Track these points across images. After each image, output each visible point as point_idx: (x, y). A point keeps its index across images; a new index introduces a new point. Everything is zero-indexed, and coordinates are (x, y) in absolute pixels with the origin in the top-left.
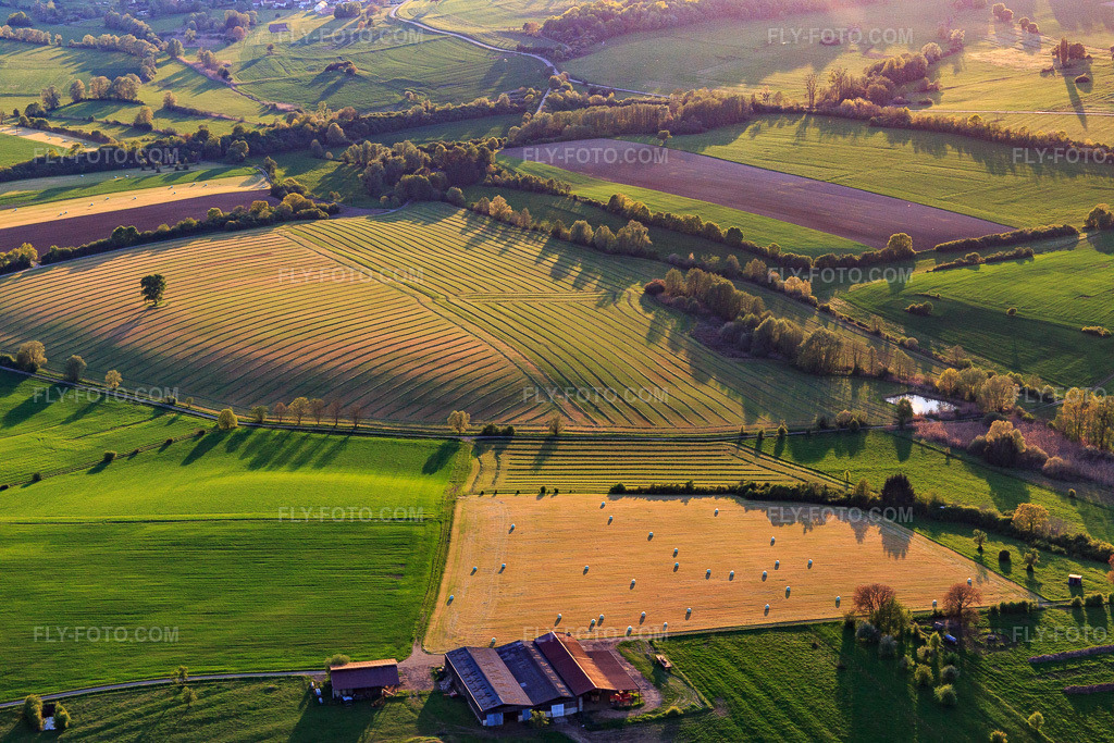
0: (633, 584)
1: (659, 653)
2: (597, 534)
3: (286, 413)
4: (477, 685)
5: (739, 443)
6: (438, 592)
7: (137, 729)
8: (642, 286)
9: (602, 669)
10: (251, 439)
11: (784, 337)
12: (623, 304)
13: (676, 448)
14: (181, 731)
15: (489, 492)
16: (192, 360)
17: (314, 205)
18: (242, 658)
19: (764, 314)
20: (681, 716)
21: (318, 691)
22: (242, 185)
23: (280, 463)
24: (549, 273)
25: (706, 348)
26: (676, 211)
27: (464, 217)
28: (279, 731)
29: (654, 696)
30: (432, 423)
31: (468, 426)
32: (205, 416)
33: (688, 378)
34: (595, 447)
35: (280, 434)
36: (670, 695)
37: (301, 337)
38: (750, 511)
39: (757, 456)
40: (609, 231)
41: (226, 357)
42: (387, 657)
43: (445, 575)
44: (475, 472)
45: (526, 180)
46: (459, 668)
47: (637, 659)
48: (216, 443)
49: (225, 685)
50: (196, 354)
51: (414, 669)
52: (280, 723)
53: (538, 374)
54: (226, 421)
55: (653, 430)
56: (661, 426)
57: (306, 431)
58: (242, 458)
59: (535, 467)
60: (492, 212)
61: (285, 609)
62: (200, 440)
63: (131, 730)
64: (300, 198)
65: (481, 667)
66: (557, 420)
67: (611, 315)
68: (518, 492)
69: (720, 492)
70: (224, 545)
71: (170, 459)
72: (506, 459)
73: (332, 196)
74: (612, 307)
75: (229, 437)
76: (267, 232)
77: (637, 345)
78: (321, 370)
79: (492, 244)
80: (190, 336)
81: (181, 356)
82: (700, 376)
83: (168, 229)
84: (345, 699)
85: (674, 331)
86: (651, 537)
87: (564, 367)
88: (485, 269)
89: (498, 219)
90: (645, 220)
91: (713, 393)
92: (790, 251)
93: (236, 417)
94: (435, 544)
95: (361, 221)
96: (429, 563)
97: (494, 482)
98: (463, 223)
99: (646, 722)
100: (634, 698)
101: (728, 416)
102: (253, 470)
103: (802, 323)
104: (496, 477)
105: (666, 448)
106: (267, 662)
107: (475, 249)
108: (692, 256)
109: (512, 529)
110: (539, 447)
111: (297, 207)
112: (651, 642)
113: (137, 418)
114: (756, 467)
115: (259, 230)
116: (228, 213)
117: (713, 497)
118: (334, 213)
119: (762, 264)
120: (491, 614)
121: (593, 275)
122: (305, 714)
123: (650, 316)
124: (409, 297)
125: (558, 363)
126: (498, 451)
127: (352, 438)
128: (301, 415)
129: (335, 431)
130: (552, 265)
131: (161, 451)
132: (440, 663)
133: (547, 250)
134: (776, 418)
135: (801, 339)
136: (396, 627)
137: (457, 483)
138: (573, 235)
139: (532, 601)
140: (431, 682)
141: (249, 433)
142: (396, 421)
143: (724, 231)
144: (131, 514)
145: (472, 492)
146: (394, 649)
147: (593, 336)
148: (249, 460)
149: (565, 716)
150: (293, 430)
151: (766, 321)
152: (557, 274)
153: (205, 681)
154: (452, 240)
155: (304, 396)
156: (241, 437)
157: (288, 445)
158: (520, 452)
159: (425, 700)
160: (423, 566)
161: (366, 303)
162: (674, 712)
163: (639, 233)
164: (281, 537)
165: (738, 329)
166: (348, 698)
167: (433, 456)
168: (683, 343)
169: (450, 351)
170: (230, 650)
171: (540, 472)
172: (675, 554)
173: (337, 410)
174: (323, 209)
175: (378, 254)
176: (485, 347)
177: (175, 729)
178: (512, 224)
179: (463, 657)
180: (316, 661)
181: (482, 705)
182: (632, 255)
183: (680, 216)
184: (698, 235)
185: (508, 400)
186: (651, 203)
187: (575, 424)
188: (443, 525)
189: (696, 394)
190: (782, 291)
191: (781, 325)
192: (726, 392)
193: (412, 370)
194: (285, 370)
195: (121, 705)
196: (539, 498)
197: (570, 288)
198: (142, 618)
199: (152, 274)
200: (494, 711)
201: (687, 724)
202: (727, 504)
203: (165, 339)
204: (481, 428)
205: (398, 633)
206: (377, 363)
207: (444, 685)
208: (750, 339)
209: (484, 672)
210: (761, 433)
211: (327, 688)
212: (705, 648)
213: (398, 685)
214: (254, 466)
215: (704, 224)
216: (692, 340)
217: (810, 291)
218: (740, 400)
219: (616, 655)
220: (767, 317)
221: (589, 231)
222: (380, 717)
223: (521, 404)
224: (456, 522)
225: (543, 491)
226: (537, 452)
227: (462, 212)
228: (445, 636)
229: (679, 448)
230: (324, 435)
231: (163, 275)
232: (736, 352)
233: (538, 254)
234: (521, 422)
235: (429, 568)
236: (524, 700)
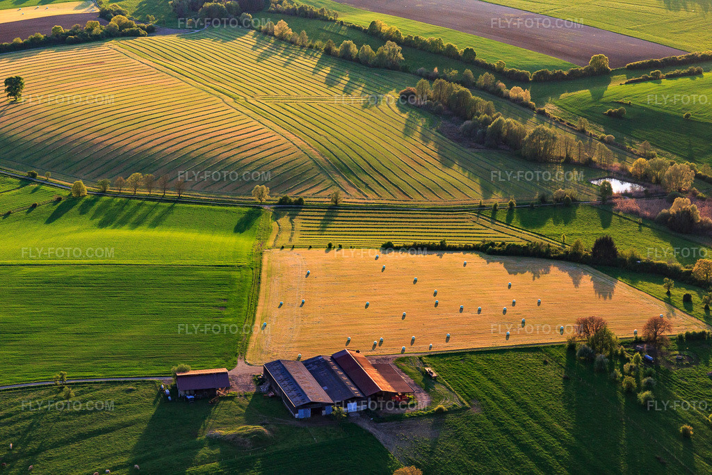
0: (404, 316)
1: (427, 366)
2: (373, 279)
3: (124, 185)
4: (290, 387)
5: (478, 213)
6: (254, 320)
7: (29, 418)
8: (397, 92)
9: (385, 377)
10: (98, 204)
11: (510, 132)
12: (383, 106)
13: (430, 216)
14: (64, 420)
15: (288, 247)
16: (48, 143)
17: (135, 25)
18: (107, 367)
19: (494, 115)
20: (446, 413)
21: (167, 391)
22: (77, 8)
23: (122, 223)
24: (324, 81)
25: (450, 141)
26: (422, 34)
27: (254, 37)
28: (138, 421)
29: (424, 397)
30: (240, 195)
31: (268, 197)
32: (60, 187)
33: (437, 163)
34: (367, 215)
35: (121, 202)
36: (437, 398)
37: (132, 127)
38: (491, 263)
39: (493, 223)
40: (370, 50)
41: (74, 141)
42: (218, 367)
43: (258, 308)
44: (275, 232)
45: (302, 9)
46: (276, 376)
47: (410, 370)
48: (71, 207)
49: (95, 387)
50: (51, 138)
51: (240, 376)
52: (139, 415)
53: (320, 158)
54: (78, 191)
55: (411, 203)
56: (417, 201)
57: (141, 199)
58: (92, 219)
59: (322, 229)
60: (276, 33)
61: (136, 332)
62: (59, 204)
63: (25, 418)
64: (125, 19)
65: (292, 374)
66: (337, 194)
67: (374, 115)
68: (310, 247)
69: (467, 249)
70: (85, 283)
71: (36, 219)
72: (298, 222)
73: (148, 19)
74: (375, 108)
75: (81, 203)
76: (99, 45)
77: (397, 138)
78: (151, 152)
79: (278, 58)
80: (45, 125)
81: (39, 140)
82: (446, 162)
83: (21, 41)
84: (189, 397)
85: (424, 128)
86: (415, 281)
87: (340, 154)
88: (274, 77)
89: (281, 39)
90: (398, 41)
91: (456, 174)
92: (513, 67)
93: (86, 188)
94: (249, 285)
95: (173, 38)
96: (246, 299)
97: (290, 240)
98: (254, 42)
99: (419, 417)
100: (409, 399)
101: (469, 192)
102: (101, 228)
103: (524, 122)
104: (292, 236)
105: (421, 216)
106: (125, 370)
107: (264, 61)
108: (436, 70)
109: (308, 274)
110: (324, 214)
111: (123, 26)
112: (420, 359)
113: (7, 187)
114: (492, 231)
115: (92, 44)
116: (68, 30)
117: (462, 253)
118: (151, 31)
119: (492, 77)
120: (296, 336)
121: (358, 84)
122: (158, 408)
123: (405, 116)
124: (216, 98)
125: (335, 150)
126: (292, 217)
127: (176, 205)
128: (136, 187)
129: (163, 199)
130: (326, 75)
131: (28, 212)
132: (259, 371)
133: (322, 63)
134: (506, 196)
135: (525, 135)
136: (223, 346)
137: (262, 240)
138: (341, 52)
139: (327, 327)
140: (253, 385)
141: (96, 200)
142: (211, 192)
143: (460, 50)
144: (10, 259)
145: (274, 246)
146: (224, 361)
147: (362, 131)
148: (97, 220)
149: (357, 412)
150: (130, 198)
151: (497, 119)
152: (330, 82)
153: (80, 383)
154: (246, 54)
155: (138, 172)
156: (90, 203)
157: (127, 210)
158: (309, 217)
159: (250, 399)
160: (241, 301)
161: (182, 102)
162: (440, 409)
163: (394, 51)
164: (129, 278)
165: (475, 126)
166: (191, 397)
167: (241, 219)
168: (432, 137)
169: (250, 140)
170: (96, 361)
171: (325, 233)
172: (435, 294)
173: (165, 183)
174: (143, 28)
175: (188, 64)
176: (278, 137)
177: (59, 418)
178: (292, 42)
179: (277, 368)
180: (164, 370)
181: (295, 402)
182: (388, 68)
183: (426, 39)
184: (439, 53)
185: (298, 178)
186: (403, 28)
187: (351, 197)
188: (254, 271)
189: (443, 175)
190: (507, 97)
191: (508, 123)
192: (466, 174)
193: (221, 153)
194: (121, 152)
195: (16, 400)
196: (327, 252)
197: (341, 93)
198: (26, 337)
199: (13, 76)
200: (304, 406)
201: (451, 418)
202: (473, 258)
203: (25, 127)
204: (278, 199)
205: (225, 350)
206: (194, 147)
207: (264, 388)
208: (484, 134)
209: (295, 378)
210: (496, 205)
211: (174, 390)
212: (462, 363)
213: (228, 388)
214: (102, 225)
215: (445, 45)
216: (439, 134)
217: (530, 98)
218: (478, 180)
219: (394, 367)
220: (497, 117)
221: (354, 49)
222: (216, 411)
223: (308, 181)
224: (264, 268)
225: (330, 246)
226: (322, 218)
227: (252, 32)
228: (262, 352)
229: (433, 216)
230: (155, 203)
231: (22, 77)
232: (474, 144)
233: (314, 67)
234: (309, 195)
235: (246, 302)
236: (327, 399)
